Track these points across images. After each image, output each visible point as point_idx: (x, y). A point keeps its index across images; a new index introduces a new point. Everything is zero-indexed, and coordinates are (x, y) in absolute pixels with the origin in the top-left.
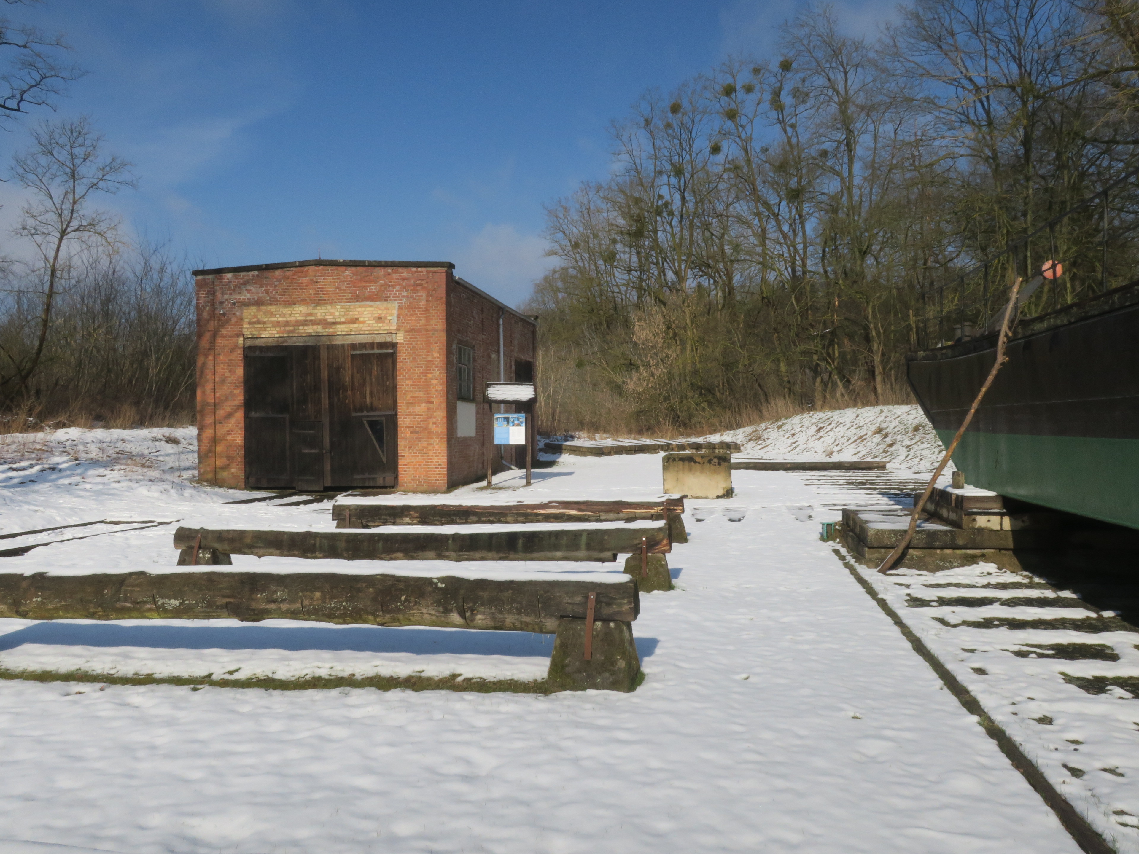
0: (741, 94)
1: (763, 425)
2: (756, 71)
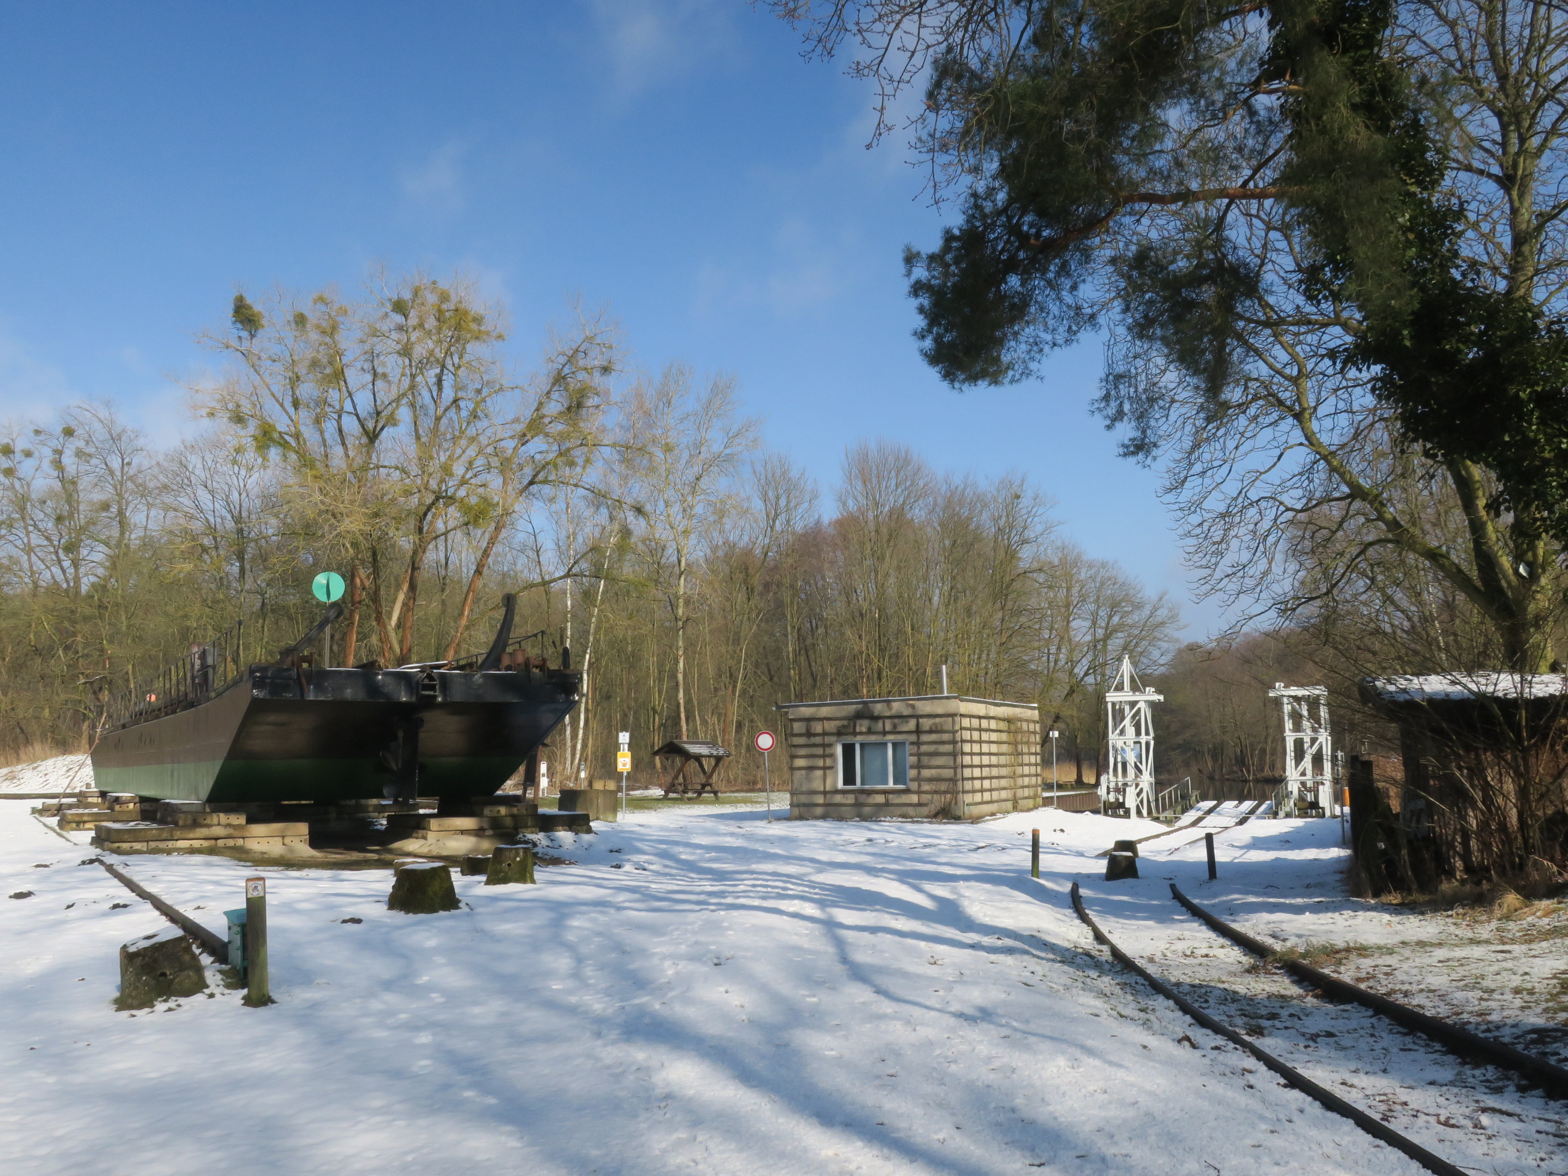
0: (18, 456)
1: (20, 767)
2: (37, 432)
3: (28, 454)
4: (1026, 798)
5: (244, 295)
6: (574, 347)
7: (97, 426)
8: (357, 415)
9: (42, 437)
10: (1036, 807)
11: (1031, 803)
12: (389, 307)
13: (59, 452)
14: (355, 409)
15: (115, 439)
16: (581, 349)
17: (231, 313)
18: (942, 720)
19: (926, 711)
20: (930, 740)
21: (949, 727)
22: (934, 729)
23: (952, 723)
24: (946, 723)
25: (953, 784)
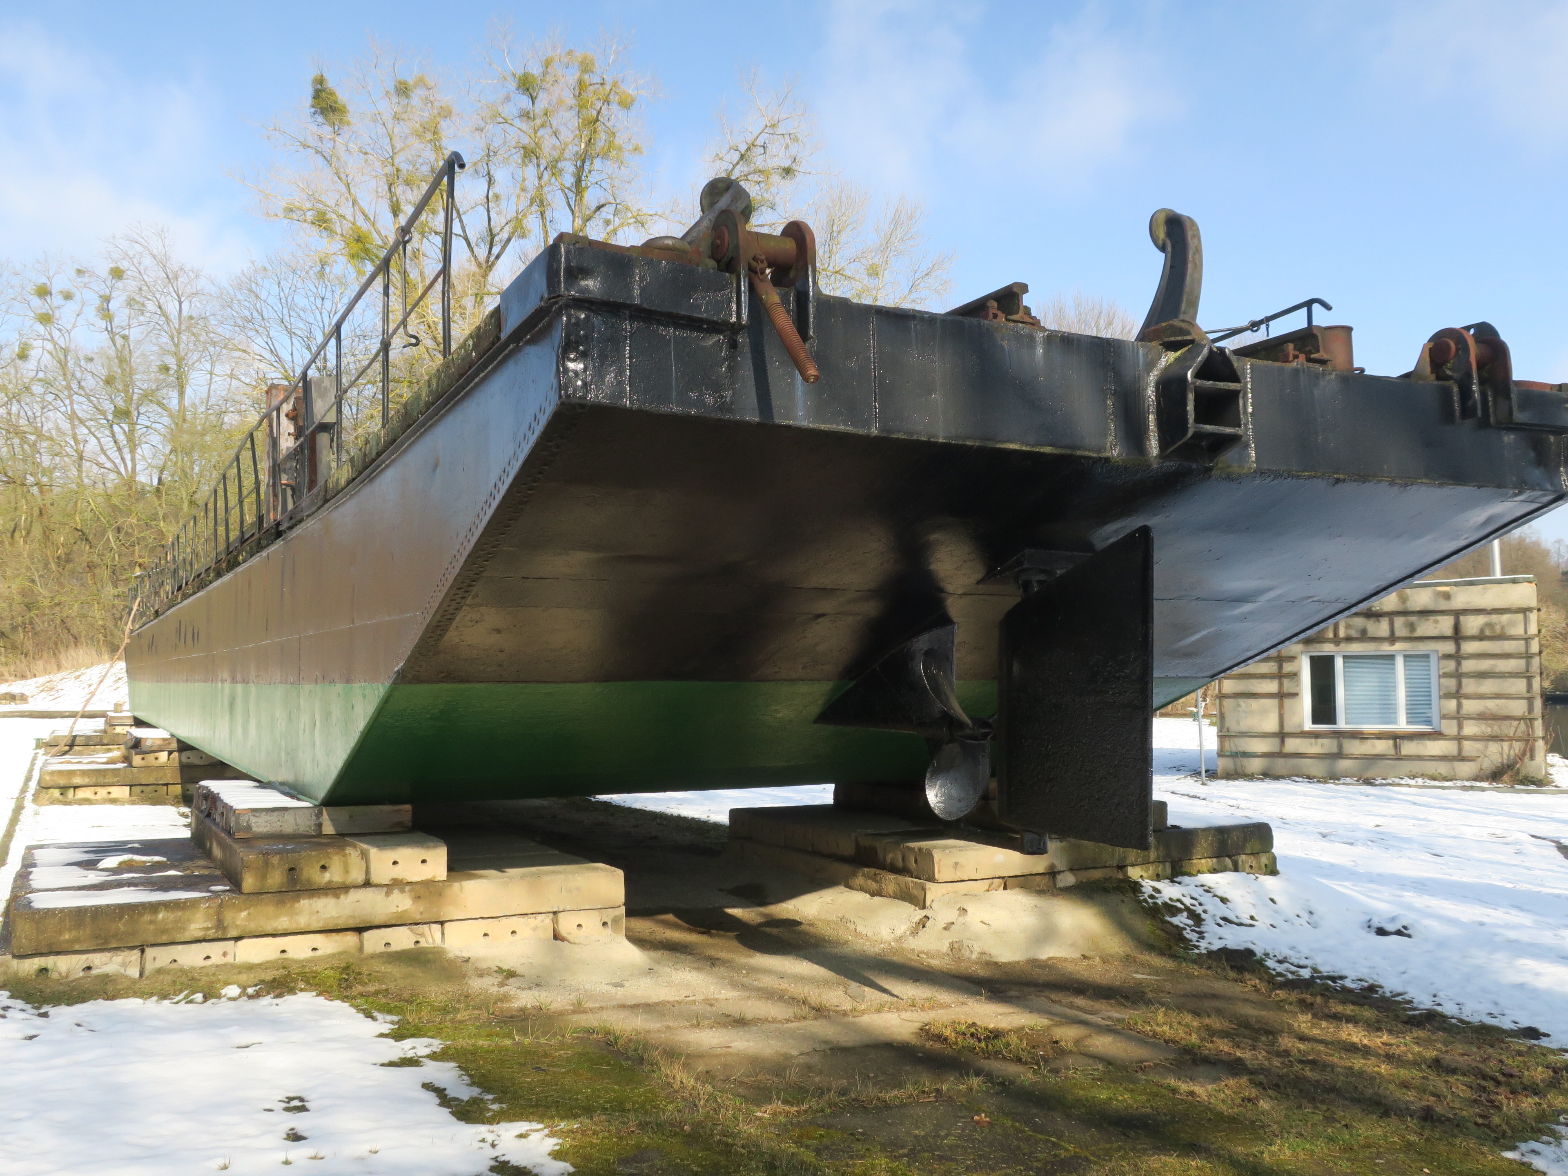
0: (57, 300)
2: (80, 272)
3: (68, 296)
5: (326, 76)
6: (750, 140)
7: (148, 261)
8: (467, 239)
9: (86, 279)
12: (512, 85)
13: (107, 299)
14: (464, 231)
15: (171, 278)
16: (758, 143)
17: (309, 101)
18: (1505, 618)
19: (1468, 603)
20: (1479, 651)
21: (1519, 631)
22: (1488, 633)
23: (1523, 623)
24: (1512, 624)
25: (1526, 724)
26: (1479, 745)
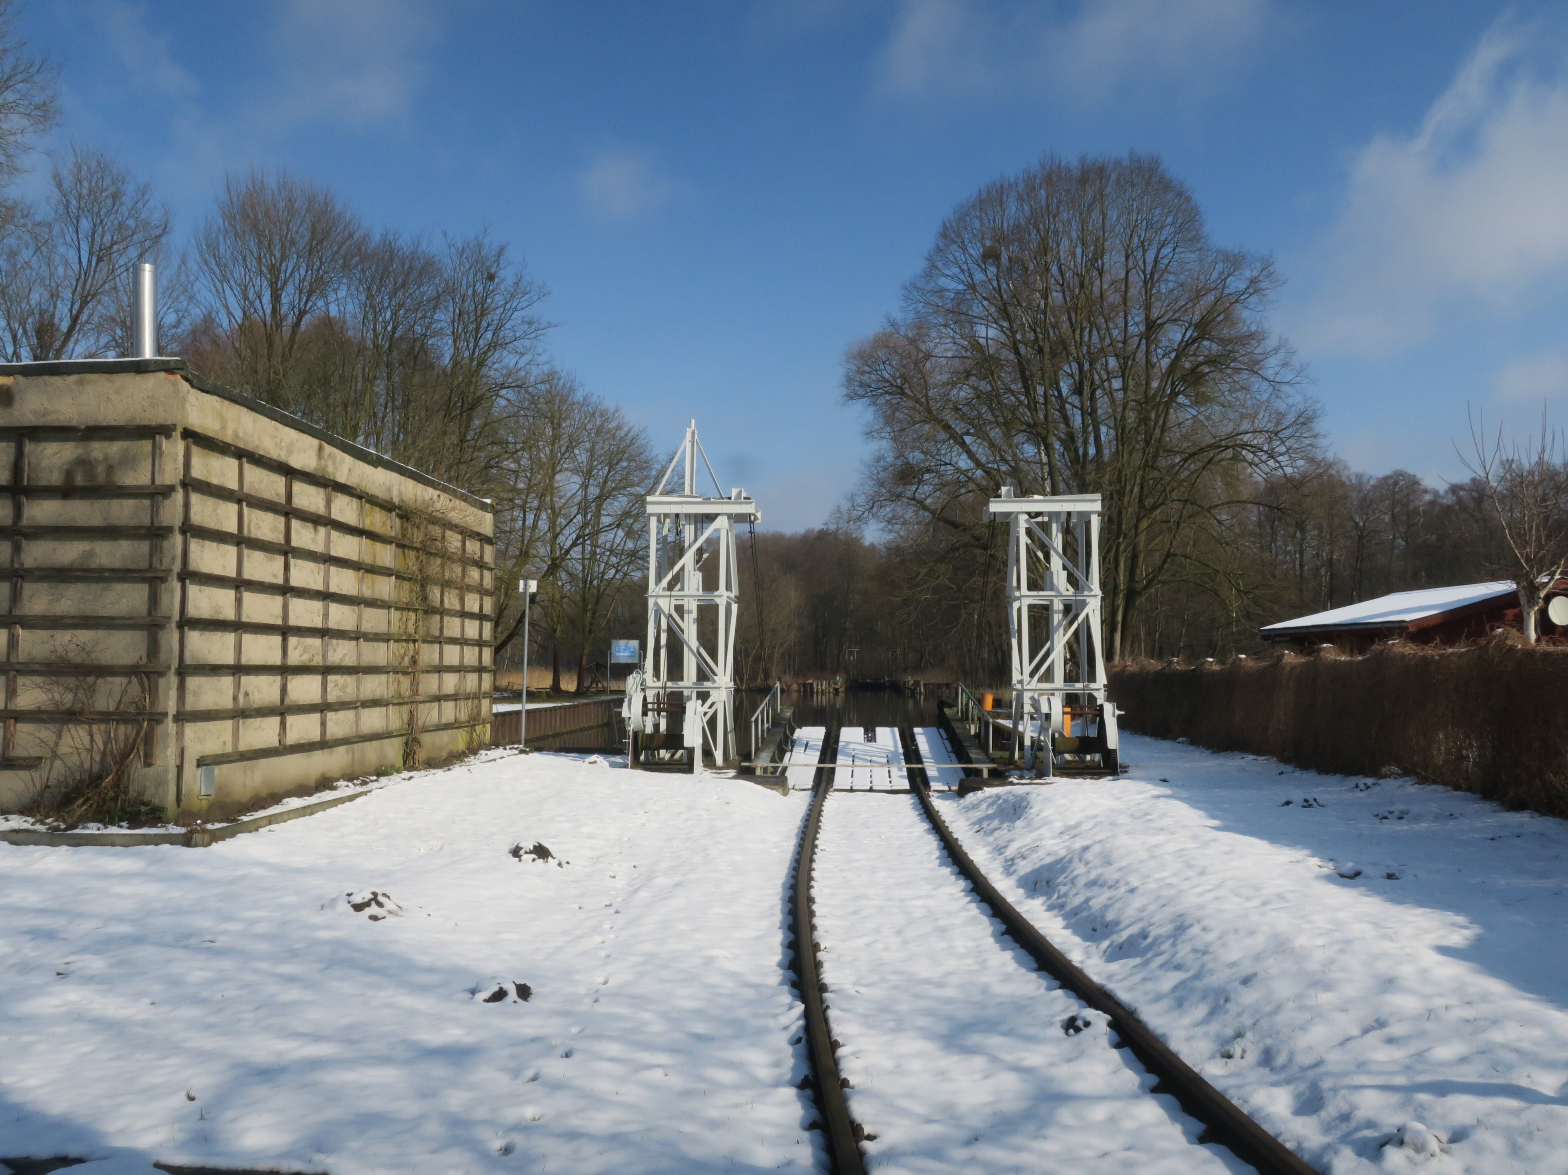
4: (447, 727)
10: (472, 750)
11: (460, 740)
18: (116, 448)
19: (45, 414)
20: (62, 521)
21: (139, 477)
22: (79, 480)
23: (150, 460)
24: (128, 461)
25: (141, 683)
26: (46, 733)
